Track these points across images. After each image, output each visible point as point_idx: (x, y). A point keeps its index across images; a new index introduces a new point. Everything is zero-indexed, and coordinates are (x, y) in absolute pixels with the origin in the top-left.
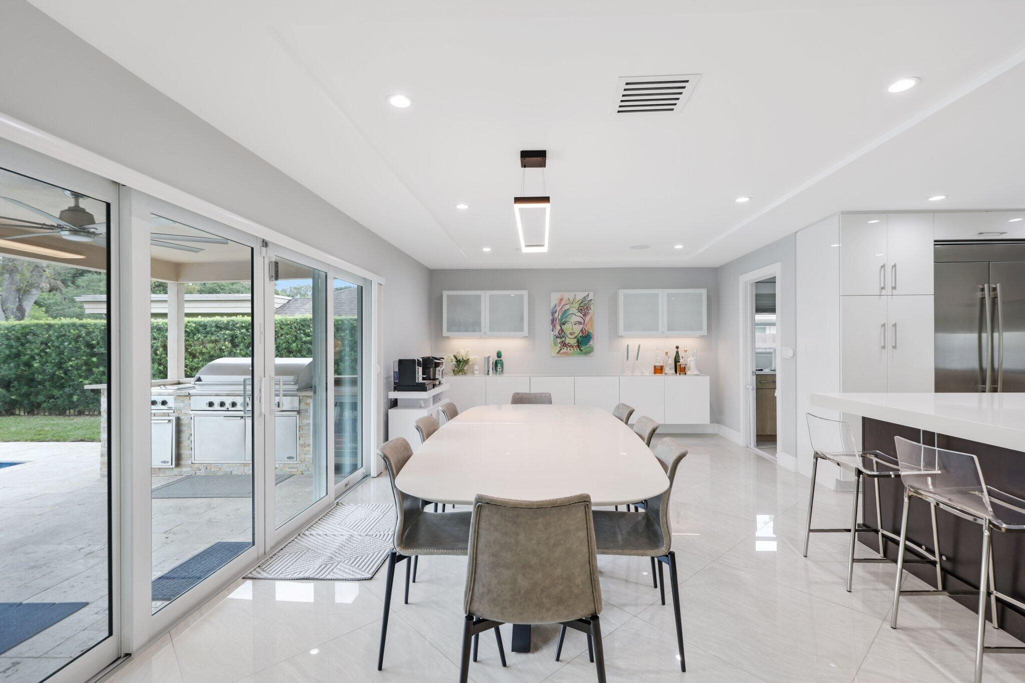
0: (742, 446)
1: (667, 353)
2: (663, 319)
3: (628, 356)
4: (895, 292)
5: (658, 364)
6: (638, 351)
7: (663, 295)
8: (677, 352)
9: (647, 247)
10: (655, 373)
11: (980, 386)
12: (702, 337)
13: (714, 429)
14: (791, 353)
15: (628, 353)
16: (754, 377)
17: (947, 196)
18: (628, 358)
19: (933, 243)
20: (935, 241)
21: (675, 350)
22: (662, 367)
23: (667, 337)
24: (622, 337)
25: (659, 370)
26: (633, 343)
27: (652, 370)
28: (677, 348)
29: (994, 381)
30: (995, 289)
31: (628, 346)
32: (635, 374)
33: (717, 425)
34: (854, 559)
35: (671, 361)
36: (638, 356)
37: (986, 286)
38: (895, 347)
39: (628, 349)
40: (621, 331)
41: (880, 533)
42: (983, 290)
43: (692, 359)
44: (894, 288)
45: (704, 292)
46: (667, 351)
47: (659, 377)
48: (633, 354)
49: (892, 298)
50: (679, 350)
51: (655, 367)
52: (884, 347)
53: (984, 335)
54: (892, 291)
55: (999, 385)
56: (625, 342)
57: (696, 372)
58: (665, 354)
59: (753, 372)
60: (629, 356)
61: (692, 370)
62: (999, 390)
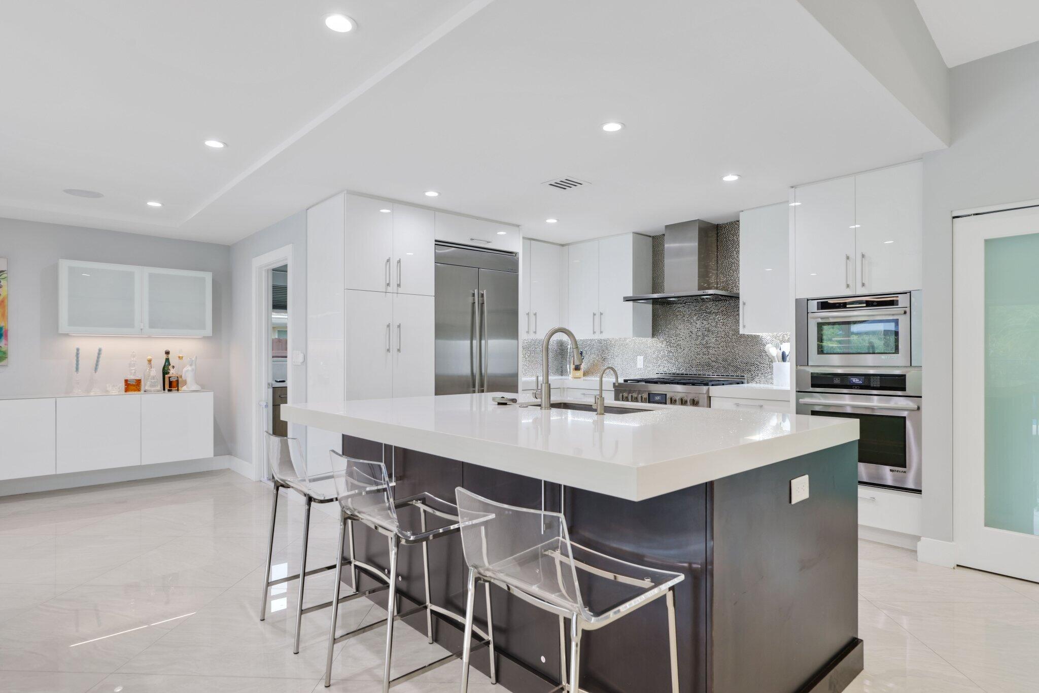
0: (254, 480)
1: (150, 361)
2: (141, 310)
3: (77, 365)
4: (400, 290)
5: (131, 377)
6: (98, 358)
7: (141, 275)
8: (167, 360)
9: (97, 195)
10: (127, 390)
11: (472, 389)
12: (205, 338)
13: (223, 462)
14: (301, 359)
15: (77, 361)
16: (271, 390)
17: (440, 194)
18: (77, 369)
19: (434, 243)
20: (436, 241)
21: (165, 356)
22: (138, 382)
23: (150, 337)
24: (67, 335)
25: (133, 386)
26: (88, 346)
27: (122, 385)
28: (167, 353)
29: (482, 385)
30: (482, 295)
31: (78, 350)
32: (92, 394)
33: (227, 456)
34: (302, 610)
35: (157, 372)
36: (97, 365)
37: (476, 291)
38: (399, 350)
39: (77, 354)
40: (64, 326)
41: (352, 565)
42: (474, 295)
43: (189, 368)
44: (399, 285)
45: (208, 277)
46: (149, 357)
47: (133, 396)
48: (86, 363)
49: (397, 296)
50: (170, 356)
51: (126, 381)
52: (388, 350)
53: (474, 342)
54: (398, 290)
55: (485, 387)
56: (73, 344)
57: (195, 387)
58: (147, 362)
59: (269, 384)
60: (80, 366)
61: (190, 384)
62: (485, 391)
